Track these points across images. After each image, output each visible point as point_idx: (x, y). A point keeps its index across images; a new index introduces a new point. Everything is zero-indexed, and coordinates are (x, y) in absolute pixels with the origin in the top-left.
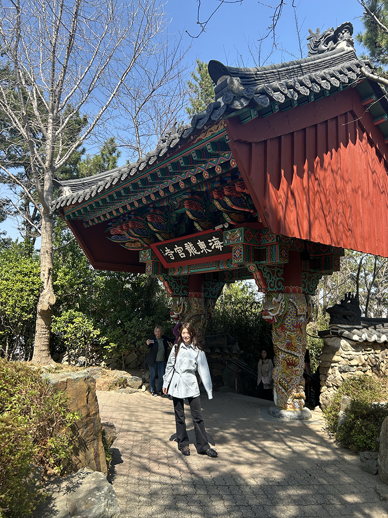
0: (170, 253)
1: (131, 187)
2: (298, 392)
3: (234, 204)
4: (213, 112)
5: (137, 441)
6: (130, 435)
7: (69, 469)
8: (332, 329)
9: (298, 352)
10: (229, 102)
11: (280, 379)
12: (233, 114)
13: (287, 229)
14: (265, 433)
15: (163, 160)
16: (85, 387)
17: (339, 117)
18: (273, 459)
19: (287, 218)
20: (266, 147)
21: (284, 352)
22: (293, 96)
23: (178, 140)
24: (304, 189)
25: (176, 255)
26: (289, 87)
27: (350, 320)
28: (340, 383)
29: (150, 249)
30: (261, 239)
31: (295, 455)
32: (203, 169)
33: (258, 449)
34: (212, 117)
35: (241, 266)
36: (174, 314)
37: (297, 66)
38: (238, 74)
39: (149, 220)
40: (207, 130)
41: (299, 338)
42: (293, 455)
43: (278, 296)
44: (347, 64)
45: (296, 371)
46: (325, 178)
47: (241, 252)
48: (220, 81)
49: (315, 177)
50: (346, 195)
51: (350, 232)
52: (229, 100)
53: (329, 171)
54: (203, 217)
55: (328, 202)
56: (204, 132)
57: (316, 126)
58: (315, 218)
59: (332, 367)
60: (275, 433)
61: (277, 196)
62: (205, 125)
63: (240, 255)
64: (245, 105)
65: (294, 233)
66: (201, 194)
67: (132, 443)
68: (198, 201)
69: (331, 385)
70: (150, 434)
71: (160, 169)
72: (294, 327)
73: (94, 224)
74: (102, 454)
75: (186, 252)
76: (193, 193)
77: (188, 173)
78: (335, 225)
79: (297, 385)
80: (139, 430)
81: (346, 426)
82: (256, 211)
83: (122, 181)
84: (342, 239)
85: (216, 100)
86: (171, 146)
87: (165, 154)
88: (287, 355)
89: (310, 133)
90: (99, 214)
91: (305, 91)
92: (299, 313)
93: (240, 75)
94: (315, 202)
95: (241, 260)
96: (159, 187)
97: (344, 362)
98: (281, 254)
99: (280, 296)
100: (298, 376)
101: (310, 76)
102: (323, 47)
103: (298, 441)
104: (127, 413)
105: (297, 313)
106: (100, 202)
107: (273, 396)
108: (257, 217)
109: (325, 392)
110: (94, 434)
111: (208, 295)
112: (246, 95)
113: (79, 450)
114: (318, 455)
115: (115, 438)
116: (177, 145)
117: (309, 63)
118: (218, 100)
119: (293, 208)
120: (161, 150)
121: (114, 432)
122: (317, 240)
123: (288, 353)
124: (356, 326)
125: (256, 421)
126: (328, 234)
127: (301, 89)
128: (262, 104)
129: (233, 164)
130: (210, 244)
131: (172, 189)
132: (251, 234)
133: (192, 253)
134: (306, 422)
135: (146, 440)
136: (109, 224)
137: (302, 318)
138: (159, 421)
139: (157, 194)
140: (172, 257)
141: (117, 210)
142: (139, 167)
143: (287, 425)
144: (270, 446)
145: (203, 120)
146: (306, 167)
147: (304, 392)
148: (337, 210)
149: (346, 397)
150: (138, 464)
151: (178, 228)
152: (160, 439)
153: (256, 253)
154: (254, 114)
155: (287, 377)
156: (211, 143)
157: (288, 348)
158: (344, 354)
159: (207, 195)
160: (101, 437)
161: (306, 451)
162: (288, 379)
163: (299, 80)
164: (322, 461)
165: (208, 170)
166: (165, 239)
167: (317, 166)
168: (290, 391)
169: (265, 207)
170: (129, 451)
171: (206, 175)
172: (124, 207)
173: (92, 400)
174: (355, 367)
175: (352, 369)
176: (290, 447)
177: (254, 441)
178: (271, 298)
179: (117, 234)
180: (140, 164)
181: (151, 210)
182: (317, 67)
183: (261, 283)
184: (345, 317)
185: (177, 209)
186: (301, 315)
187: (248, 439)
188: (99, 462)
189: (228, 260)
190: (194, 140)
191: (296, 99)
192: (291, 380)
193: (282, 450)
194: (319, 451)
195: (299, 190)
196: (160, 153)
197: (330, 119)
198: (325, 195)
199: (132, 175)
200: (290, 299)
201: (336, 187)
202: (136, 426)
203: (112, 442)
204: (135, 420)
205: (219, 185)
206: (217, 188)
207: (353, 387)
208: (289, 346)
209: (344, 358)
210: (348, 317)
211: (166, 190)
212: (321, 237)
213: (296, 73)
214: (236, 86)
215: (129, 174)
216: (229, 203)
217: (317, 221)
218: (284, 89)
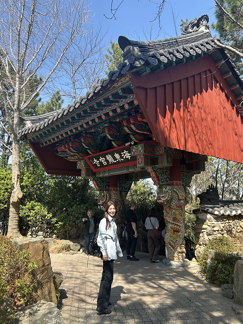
0: (97, 162)
1: (70, 119)
2: (181, 249)
3: (137, 129)
4: (122, 69)
5: (77, 284)
6: (72, 280)
7: (31, 301)
8: (201, 208)
9: (180, 223)
10: (132, 62)
11: (169, 241)
12: (135, 70)
13: (171, 143)
14: (161, 275)
15: (91, 101)
16: (41, 246)
17: (202, 73)
18: (166, 292)
19: (171, 136)
20: (156, 91)
21: (172, 223)
22: (172, 59)
23: (100, 87)
24: (181, 118)
25: (101, 163)
26: (170, 53)
27: (213, 202)
28: (207, 242)
29: (84, 160)
30: (155, 151)
31: (180, 289)
32: (117, 107)
33: (156, 286)
34: (121, 72)
35: (143, 169)
36: (100, 202)
37: (174, 41)
38: (137, 45)
39: (82, 141)
40: (118, 81)
41: (181, 214)
42: (179, 289)
43: (166, 187)
44: (206, 40)
45: (179, 235)
46: (194, 112)
47: (142, 159)
48: (126, 49)
49: (188, 110)
50: (208, 122)
51: (211, 145)
52: (132, 61)
53: (196, 107)
54: (117, 138)
55: (196, 126)
56: (117, 82)
57: (187, 78)
58: (189, 136)
59: (202, 232)
60: (167, 275)
61: (164, 122)
62: (117, 77)
63: (142, 161)
64: (142, 64)
65: (175, 146)
66: (116, 123)
67: (74, 285)
68: (114, 128)
69: (202, 244)
70: (86, 279)
71: (89, 107)
72: (177, 207)
73: (47, 145)
74: (53, 291)
75: (107, 161)
76: (111, 123)
77: (107, 109)
78: (201, 140)
79: (180, 245)
80: (78, 277)
81: (212, 269)
82: (151, 133)
83: (65, 115)
84: (205, 149)
85: (124, 61)
86: (96, 92)
87: (92, 97)
88: (173, 225)
89: (184, 83)
90: (50, 138)
91: (180, 56)
92: (180, 198)
93: (138, 46)
94: (188, 126)
95: (142, 165)
96: (88, 119)
97: (209, 228)
98: (168, 160)
99: (168, 187)
100: (181, 238)
101: (183, 47)
102: (191, 30)
103: (182, 280)
104: (71, 266)
105: (179, 198)
106: (50, 130)
107: (165, 252)
108: (152, 137)
109: (198, 249)
110: (47, 278)
111: (122, 189)
112: (142, 58)
113: (37, 289)
114: (195, 288)
115: (62, 281)
116: (99, 91)
117: (182, 39)
118: (125, 61)
119: (174, 130)
120: (89, 94)
121: (62, 277)
122: (190, 150)
123: (174, 224)
124: (216, 206)
125: (155, 269)
126: (197, 147)
127: (177, 54)
128: (153, 63)
129: (136, 103)
130: (123, 155)
131: (97, 120)
132: (148, 148)
133: (111, 162)
134: (187, 268)
135: (83, 283)
136: (57, 145)
137: (182, 201)
138: (91, 271)
139: (87, 123)
140: (98, 165)
141: (62, 135)
142: (75, 106)
143: (175, 270)
144: (164, 284)
145: (116, 74)
146: (182, 104)
147: (185, 249)
148: (202, 132)
149: (211, 250)
150: (78, 298)
151: (102, 146)
152: (92, 282)
153: (152, 160)
154: (148, 70)
155: (173, 239)
156: (122, 89)
157: (174, 221)
158: (209, 223)
159: (120, 124)
160: (52, 280)
161: (187, 286)
162: (174, 241)
163: (176, 49)
164: (198, 292)
165: (120, 107)
166: (93, 153)
167: (189, 104)
168: (176, 248)
169: (157, 129)
170: (71, 290)
171: (119, 110)
172: (66, 133)
173: (46, 255)
174: (216, 232)
175: (215, 233)
176: (177, 284)
177: (154, 281)
178: (162, 189)
179: (62, 151)
180: (76, 104)
181: (84, 135)
182: (187, 42)
183: (155, 179)
184: (209, 200)
185: (101, 134)
186: (181, 199)
187: (150, 280)
188: (52, 297)
189: (134, 165)
190: (110, 87)
191: (174, 61)
192: (176, 242)
193: (171, 286)
194: (195, 286)
195: (178, 119)
196: (88, 96)
197: (196, 74)
198: (194, 122)
199: (71, 111)
200: (174, 189)
201: (201, 117)
202: (77, 275)
203: (60, 284)
204: (76, 271)
205: (127, 117)
206: (126, 119)
207: (216, 244)
208: (175, 219)
209: (209, 226)
210: (211, 200)
211: (93, 121)
212: (192, 148)
213: (174, 45)
214: (136, 52)
215: (69, 111)
216: (134, 128)
217: (190, 138)
218: (166, 54)
